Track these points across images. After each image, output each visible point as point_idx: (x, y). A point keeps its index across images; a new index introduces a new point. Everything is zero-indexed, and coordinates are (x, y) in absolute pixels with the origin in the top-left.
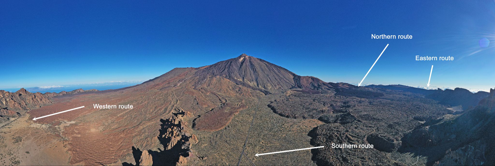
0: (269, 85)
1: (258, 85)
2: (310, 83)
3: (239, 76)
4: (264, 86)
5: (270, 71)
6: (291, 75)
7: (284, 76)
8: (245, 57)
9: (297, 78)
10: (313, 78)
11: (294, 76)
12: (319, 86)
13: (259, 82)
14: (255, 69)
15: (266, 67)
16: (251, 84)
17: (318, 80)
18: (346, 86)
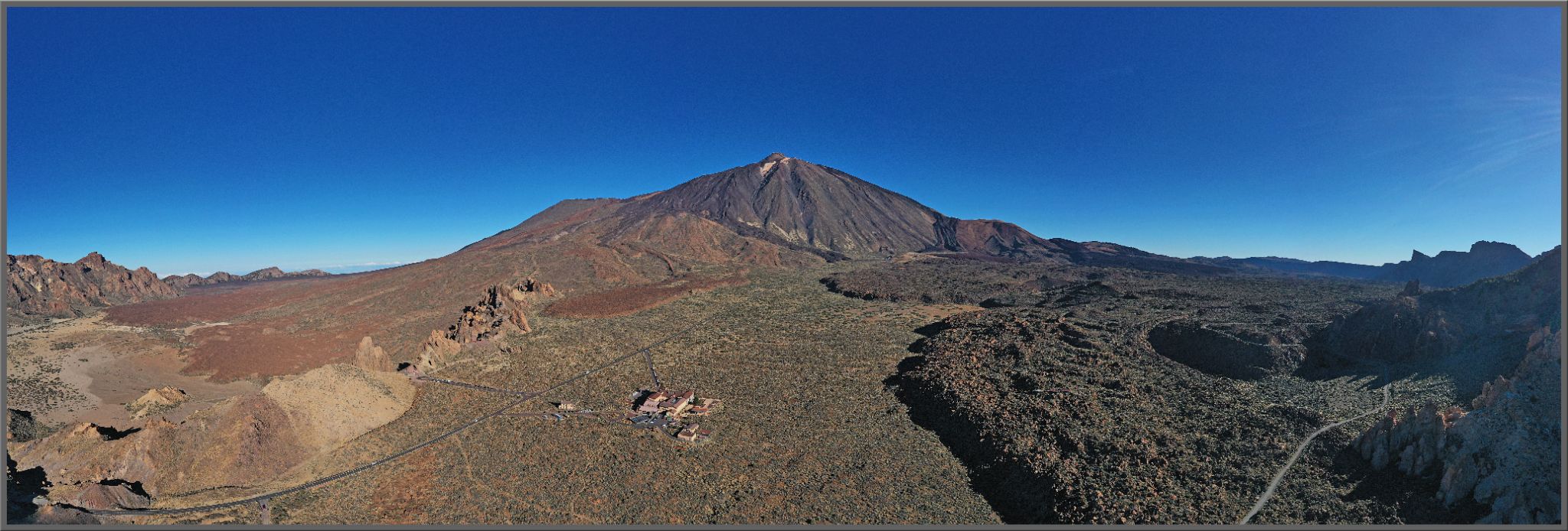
0: (848, 239)
1: (811, 240)
2: (986, 239)
3: (753, 214)
4: (832, 241)
5: (857, 199)
6: (926, 216)
7: (901, 217)
8: (778, 161)
9: (946, 226)
10: (997, 225)
11: (936, 218)
12: (1016, 245)
13: (816, 230)
14: (808, 194)
15: (844, 191)
16: (790, 237)
17: (1014, 230)
18: (1111, 250)
